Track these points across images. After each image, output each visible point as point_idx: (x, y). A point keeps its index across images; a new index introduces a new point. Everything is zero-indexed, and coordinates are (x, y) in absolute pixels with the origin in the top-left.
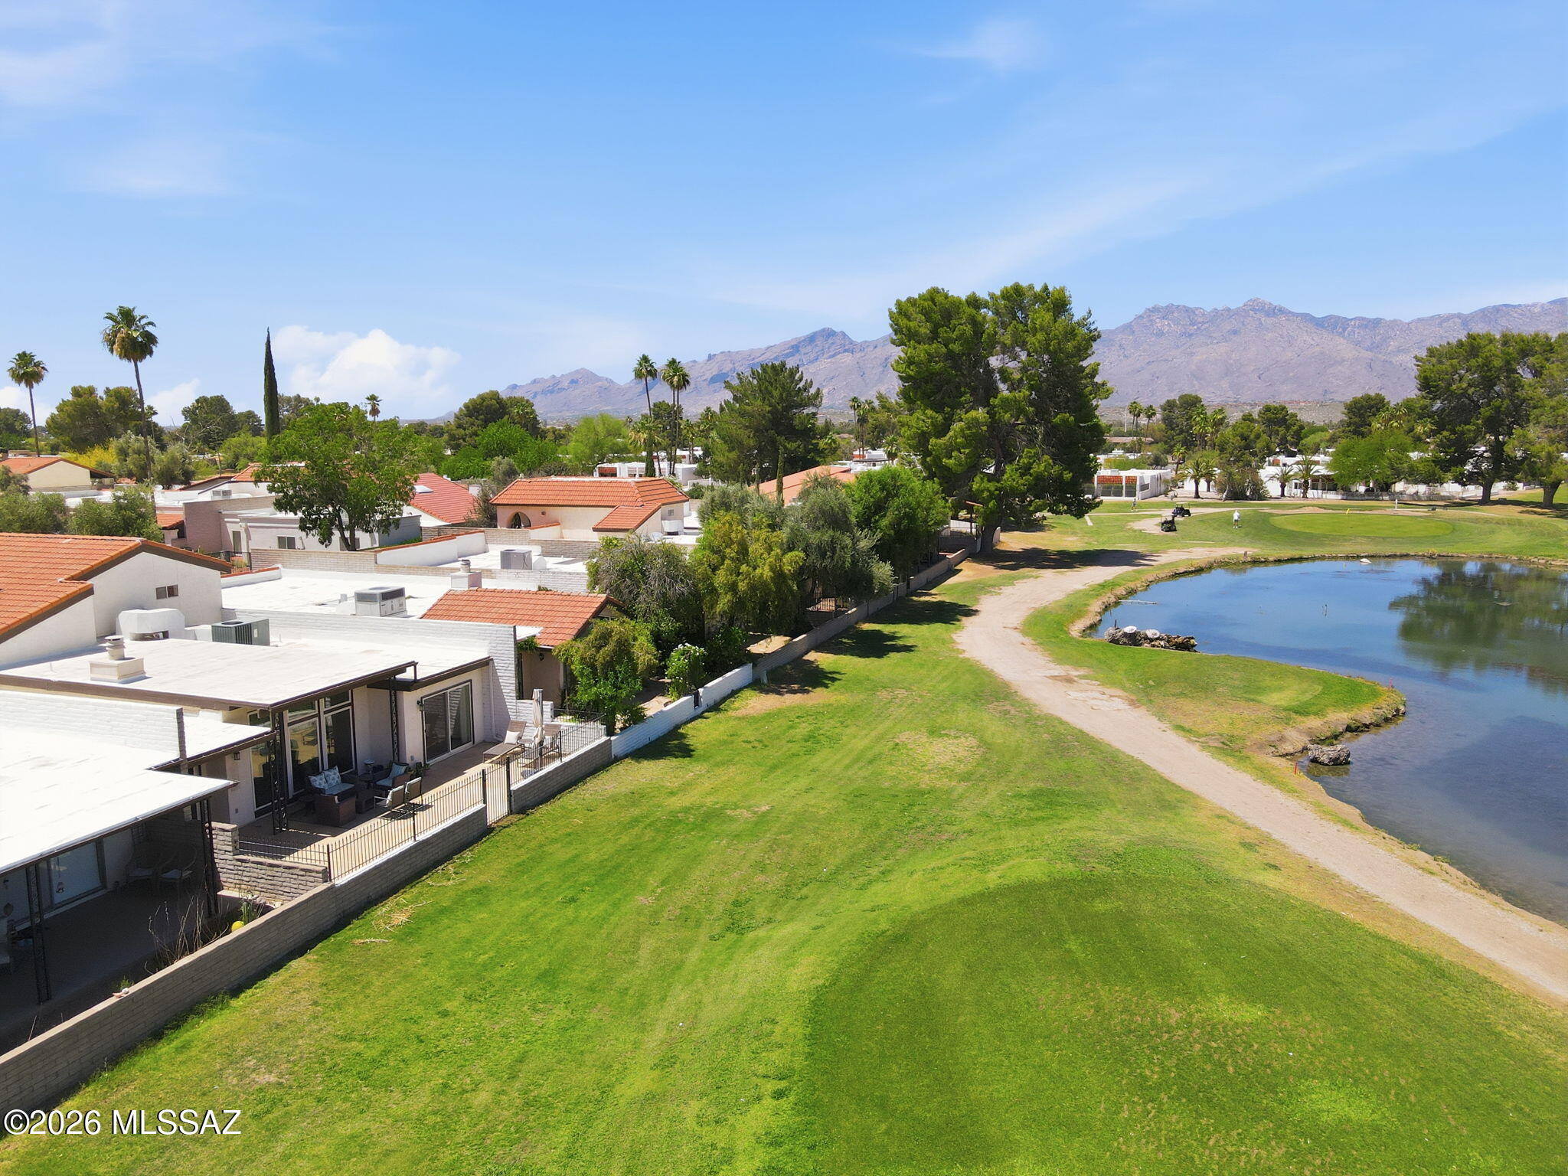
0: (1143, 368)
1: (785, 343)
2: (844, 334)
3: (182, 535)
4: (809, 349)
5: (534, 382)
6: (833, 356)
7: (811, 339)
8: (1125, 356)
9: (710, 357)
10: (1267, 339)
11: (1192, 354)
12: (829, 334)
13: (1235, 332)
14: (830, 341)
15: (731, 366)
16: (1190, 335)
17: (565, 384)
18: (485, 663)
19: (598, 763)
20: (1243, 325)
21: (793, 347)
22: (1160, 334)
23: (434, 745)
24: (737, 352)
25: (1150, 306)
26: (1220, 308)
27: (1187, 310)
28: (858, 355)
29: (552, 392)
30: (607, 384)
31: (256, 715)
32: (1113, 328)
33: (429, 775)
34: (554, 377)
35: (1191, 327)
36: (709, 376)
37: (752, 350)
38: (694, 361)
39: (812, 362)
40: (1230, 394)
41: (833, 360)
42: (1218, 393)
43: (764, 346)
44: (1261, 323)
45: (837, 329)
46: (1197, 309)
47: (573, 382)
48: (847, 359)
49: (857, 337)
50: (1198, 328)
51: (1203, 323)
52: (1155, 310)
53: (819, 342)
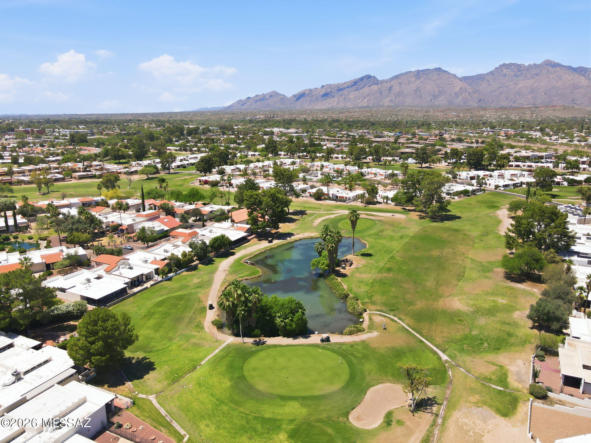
0: (496, 90)
1: (351, 81)
2: (374, 76)
3: (127, 230)
4: (361, 83)
5: (256, 96)
6: (370, 86)
7: (362, 79)
8: (489, 85)
9: (322, 86)
10: (550, 77)
11: (517, 84)
12: (369, 77)
13: (537, 75)
14: (369, 80)
15: (330, 90)
16: (518, 76)
17: (268, 97)
18: (152, 272)
19: (161, 281)
20: (541, 71)
21: (354, 82)
22: (505, 75)
23: (146, 280)
24: (333, 85)
25: (501, 64)
26: (532, 64)
27: (517, 65)
28: (380, 86)
29: (263, 100)
30: (283, 97)
31: (131, 279)
32: (485, 73)
33: (145, 282)
34: (264, 94)
35: (519, 73)
36: (321, 94)
37: (339, 84)
38: (316, 88)
39: (362, 88)
40: (532, 101)
41: (370, 88)
42: (527, 101)
43: (343, 82)
44: (549, 71)
45: (372, 75)
46: (522, 64)
47: (271, 96)
48: (375, 87)
49: (380, 78)
50: (521, 73)
51: (524, 71)
52: (504, 65)
53: (365, 80)
